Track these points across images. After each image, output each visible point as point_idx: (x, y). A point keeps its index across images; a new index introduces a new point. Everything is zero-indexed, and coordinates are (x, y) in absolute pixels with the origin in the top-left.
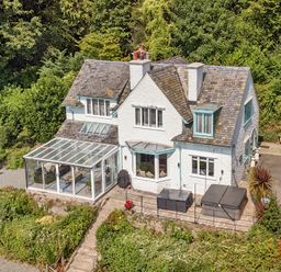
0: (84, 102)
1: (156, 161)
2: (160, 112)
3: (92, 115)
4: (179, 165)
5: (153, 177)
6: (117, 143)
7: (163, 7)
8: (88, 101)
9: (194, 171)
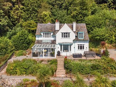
0: (42, 34)
1: (69, 46)
2: (69, 34)
3: (45, 37)
4: (74, 48)
5: (68, 51)
6: (56, 44)
7: (49, 13)
8: (44, 34)
9: (79, 49)
